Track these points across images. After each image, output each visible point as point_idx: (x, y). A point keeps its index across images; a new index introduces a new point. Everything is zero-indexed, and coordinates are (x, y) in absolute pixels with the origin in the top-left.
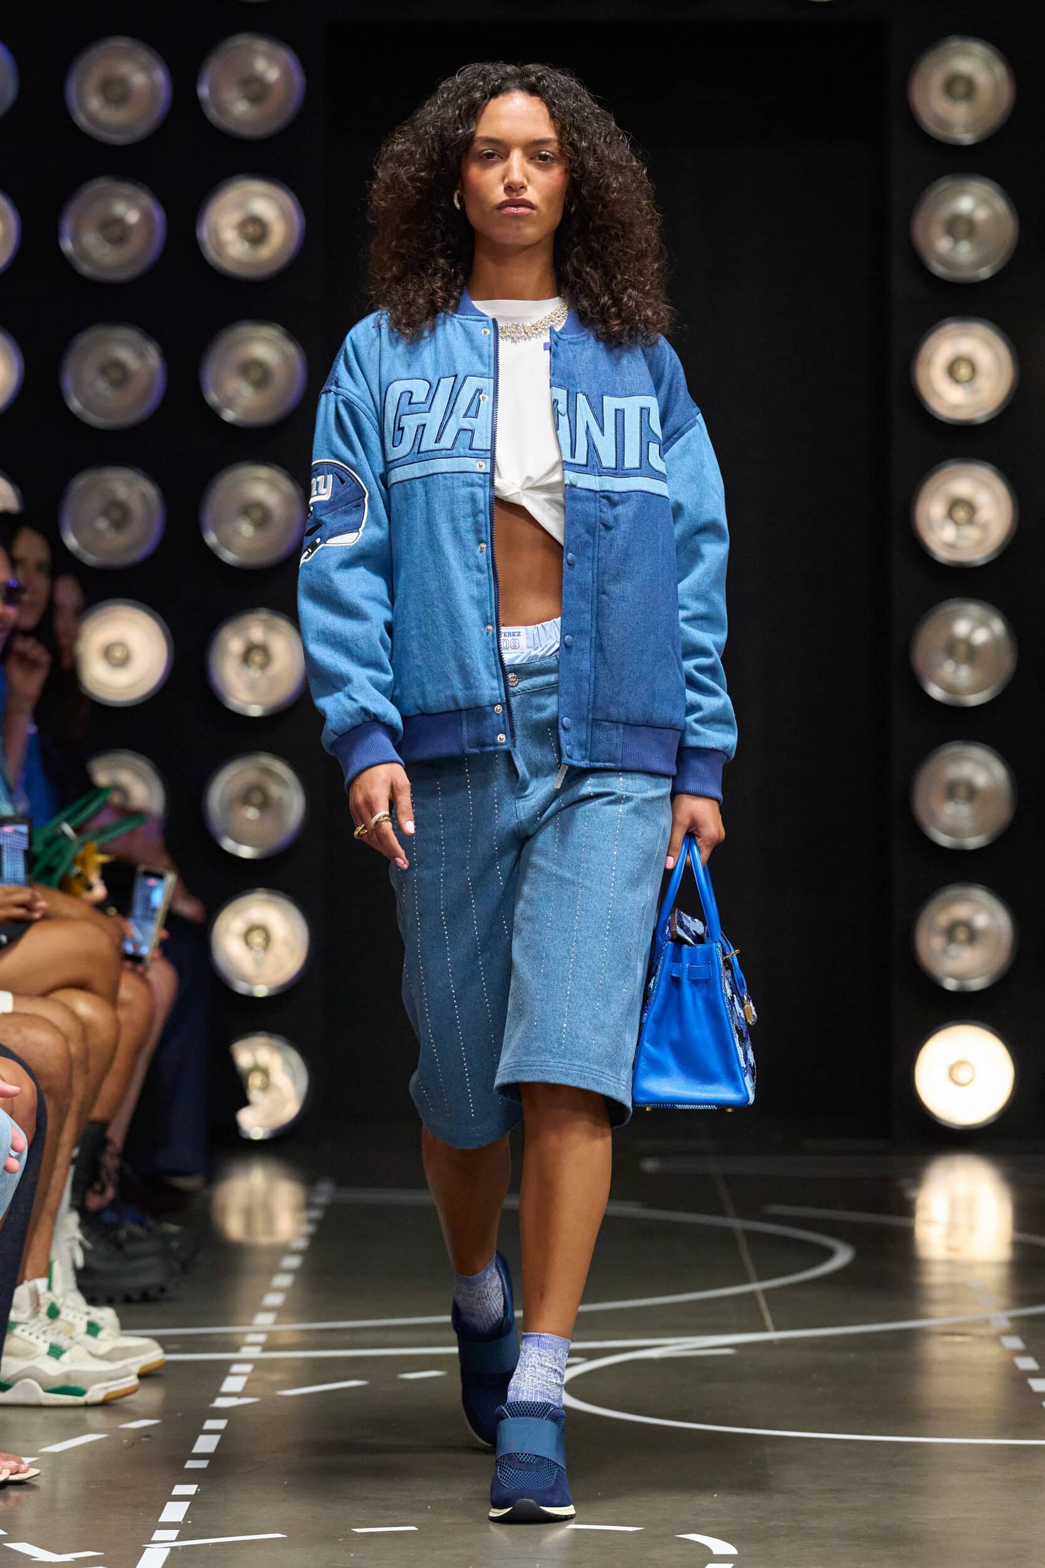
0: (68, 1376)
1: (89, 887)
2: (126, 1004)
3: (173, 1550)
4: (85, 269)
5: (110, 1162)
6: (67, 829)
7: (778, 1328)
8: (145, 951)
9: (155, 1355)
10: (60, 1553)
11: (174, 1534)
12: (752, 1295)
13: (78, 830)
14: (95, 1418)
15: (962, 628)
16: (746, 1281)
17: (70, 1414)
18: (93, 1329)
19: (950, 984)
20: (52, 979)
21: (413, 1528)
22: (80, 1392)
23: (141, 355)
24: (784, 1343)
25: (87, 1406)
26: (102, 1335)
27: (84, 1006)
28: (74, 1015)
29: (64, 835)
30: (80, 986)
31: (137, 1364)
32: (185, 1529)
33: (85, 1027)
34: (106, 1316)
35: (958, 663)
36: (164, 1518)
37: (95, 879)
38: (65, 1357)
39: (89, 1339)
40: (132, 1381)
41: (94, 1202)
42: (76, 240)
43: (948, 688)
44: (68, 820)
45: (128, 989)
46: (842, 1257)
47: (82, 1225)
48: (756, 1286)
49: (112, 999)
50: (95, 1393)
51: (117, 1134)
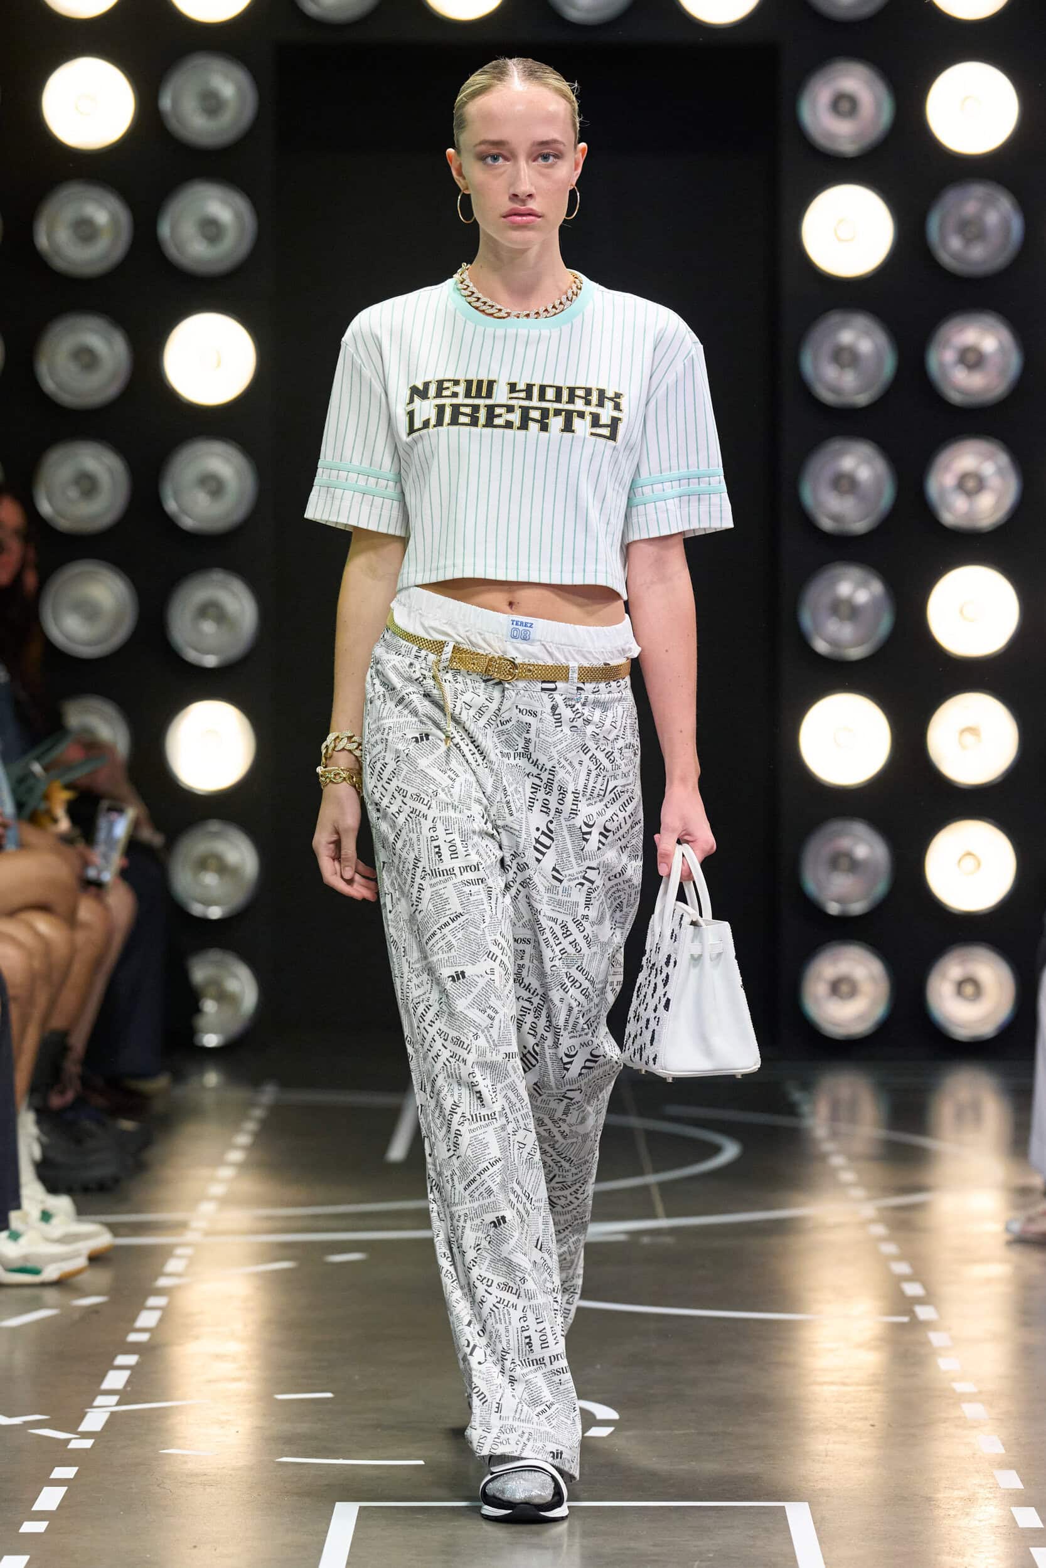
0: (26, 1258)
1: (55, 821)
2: (85, 926)
3: (112, 1414)
4: (59, 264)
5: (72, 1067)
6: (37, 768)
7: (669, 1215)
8: (107, 877)
9: (103, 1239)
10: (10, 1416)
11: (114, 1399)
12: (646, 1188)
13: (46, 769)
14: (50, 1295)
15: (845, 589)
16: (640, 1173)
17: (27, 1292)
18: (46, 1216)
19: (833, 908)
20: (18, 900)
21: (329, 1395)
22: (36, 1272)
23: (109, 342)
24: (672, 1231)
25: (44, 1285)
26: (55, 1221)
27: (43, 925)
28: (38, 935)
29: (32, 774)
30: (43, 908)
31: (87, 1247)
32: (125, 1395)
33: (46, 944)
34: (62, 1204)
35: (842, 619)
36: (106, 1385)
37: (60, 812)
38: (23, 1241)
39: (43, 1226)
40: (81, 1262)
41: (56, 1101)
42: (50, 237)
43: (833, 643)
44: (38, 759)
45: (87, 910)
46: (730, 1151)
47: (39, 1122)
48: (651, 1179)
49: (71, 920)
50: (51, 1273)
51: (78, 1041)
